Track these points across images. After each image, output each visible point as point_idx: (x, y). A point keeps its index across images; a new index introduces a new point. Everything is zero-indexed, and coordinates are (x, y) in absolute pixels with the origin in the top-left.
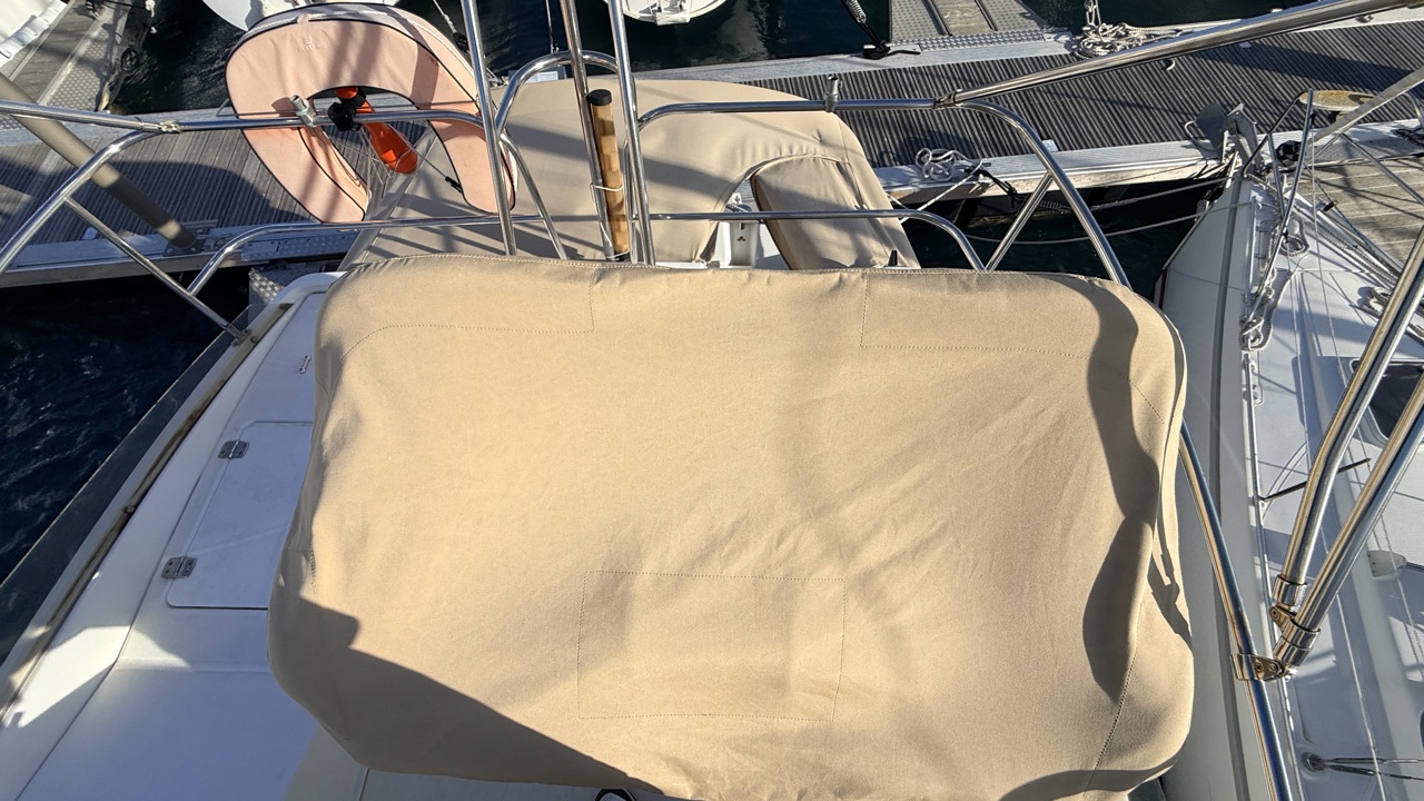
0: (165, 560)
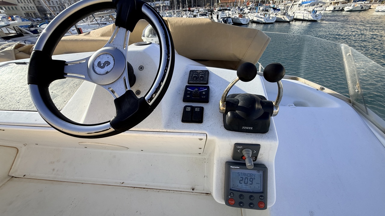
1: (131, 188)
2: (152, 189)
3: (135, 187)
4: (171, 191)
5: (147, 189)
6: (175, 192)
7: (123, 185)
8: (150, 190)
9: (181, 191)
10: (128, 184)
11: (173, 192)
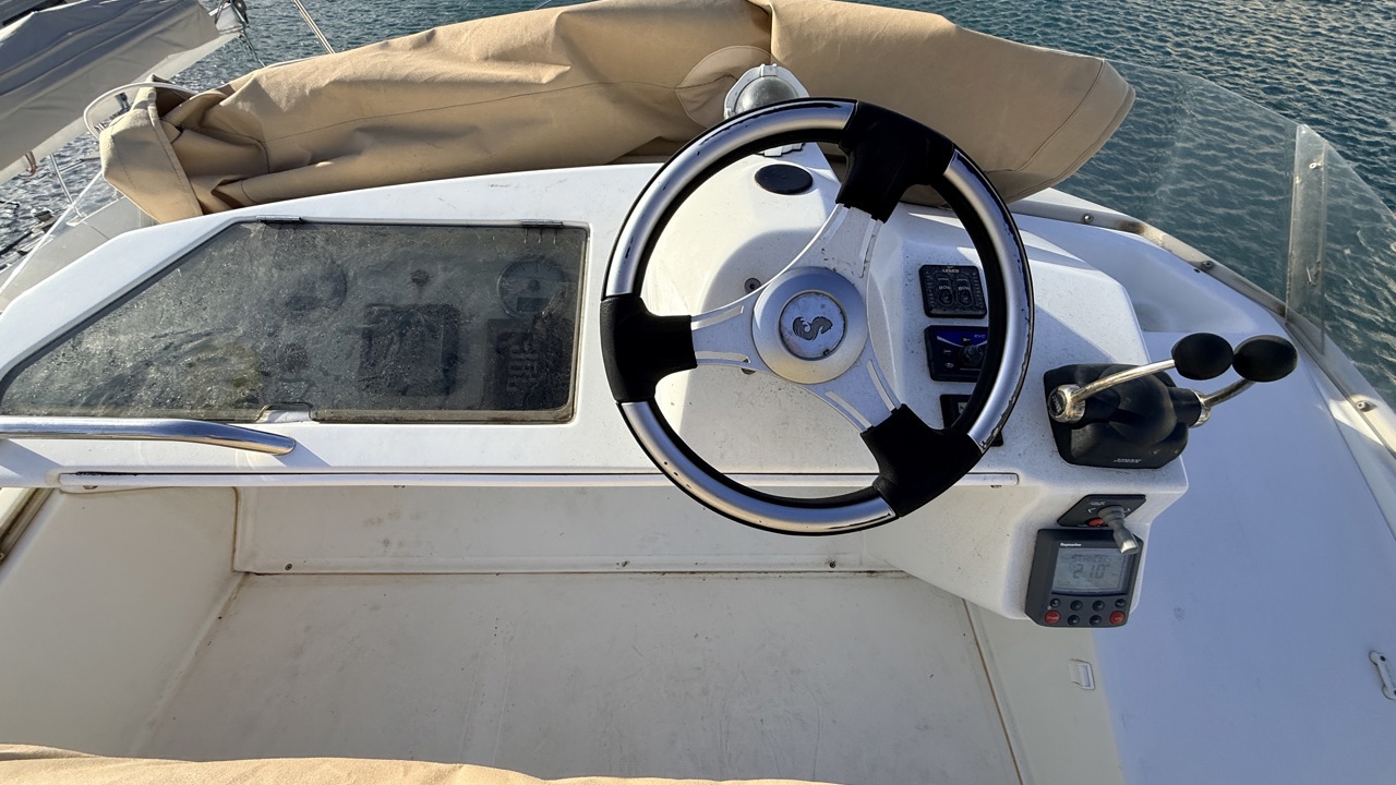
1: (653, 575)
2: (716, 572)
3: (664, 573)
4: (770, 574)
5: (701, 575)
6: (783, 575)
7: (626, 569)
8: (710, 575)
9: (799, 572)
10: (643, 566)
11: (778, 575)
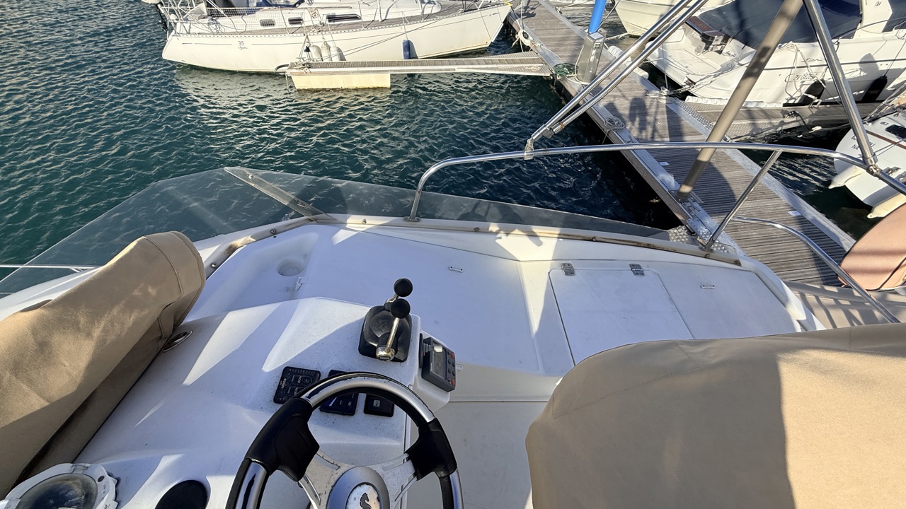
0: (570, 262)
